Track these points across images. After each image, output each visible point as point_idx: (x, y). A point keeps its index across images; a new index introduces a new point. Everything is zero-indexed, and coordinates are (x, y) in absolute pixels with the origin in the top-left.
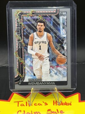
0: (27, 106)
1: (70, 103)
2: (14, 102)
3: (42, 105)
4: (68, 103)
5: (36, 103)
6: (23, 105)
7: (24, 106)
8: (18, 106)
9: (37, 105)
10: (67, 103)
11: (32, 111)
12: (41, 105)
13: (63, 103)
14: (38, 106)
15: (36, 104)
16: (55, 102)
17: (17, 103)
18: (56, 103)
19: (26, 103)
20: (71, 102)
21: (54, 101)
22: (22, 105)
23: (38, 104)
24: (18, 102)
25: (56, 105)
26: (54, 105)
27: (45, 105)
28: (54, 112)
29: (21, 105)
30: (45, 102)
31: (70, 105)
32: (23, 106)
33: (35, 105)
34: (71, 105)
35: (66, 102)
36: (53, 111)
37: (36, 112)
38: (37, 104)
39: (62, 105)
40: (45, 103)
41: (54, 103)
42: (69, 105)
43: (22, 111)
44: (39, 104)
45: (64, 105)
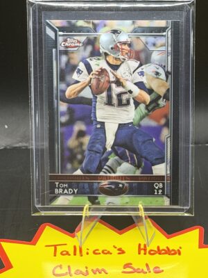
0: (75, 254)
1: (179, 250)
2: (46, 246)
3: (111, 254)
4: (173, 250)
5: (98, 250)
6: (68, 254)
7: (70, 255)
8: (55, 255)
9: (100, 254)
10: (171, 249)
11: (87, 268)
12: (109, 253)
13: (161, 248)
14: (102, 255)
15: (97, 252)
16: (142, 247)
17: (53, 248)
18: (145, 250)
19: (75, 247)
20: (180, 248)
21: (140, 245)
22: (65, 253)
23: (103, 252)
24: (55, 246)
25: (145, 254)
26: (139, 253)
27: (119, 253)
28: (139, 269)
29: (62, 254)
30: (118, 247)
31: (177, 255)
32: (67, 256)
33: (95, 252)
34: (180, 254)
35: (167, 248)
36: (136, 268)
37: (98, 270)
38: (100, 251)
39: (160, 254)
40: (120, 249)
41: (140, 249)
42: (175, 254)
43: (63, 267)
44: (106, 252)
45: (163, 254)
